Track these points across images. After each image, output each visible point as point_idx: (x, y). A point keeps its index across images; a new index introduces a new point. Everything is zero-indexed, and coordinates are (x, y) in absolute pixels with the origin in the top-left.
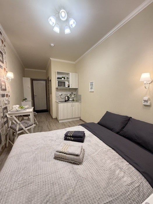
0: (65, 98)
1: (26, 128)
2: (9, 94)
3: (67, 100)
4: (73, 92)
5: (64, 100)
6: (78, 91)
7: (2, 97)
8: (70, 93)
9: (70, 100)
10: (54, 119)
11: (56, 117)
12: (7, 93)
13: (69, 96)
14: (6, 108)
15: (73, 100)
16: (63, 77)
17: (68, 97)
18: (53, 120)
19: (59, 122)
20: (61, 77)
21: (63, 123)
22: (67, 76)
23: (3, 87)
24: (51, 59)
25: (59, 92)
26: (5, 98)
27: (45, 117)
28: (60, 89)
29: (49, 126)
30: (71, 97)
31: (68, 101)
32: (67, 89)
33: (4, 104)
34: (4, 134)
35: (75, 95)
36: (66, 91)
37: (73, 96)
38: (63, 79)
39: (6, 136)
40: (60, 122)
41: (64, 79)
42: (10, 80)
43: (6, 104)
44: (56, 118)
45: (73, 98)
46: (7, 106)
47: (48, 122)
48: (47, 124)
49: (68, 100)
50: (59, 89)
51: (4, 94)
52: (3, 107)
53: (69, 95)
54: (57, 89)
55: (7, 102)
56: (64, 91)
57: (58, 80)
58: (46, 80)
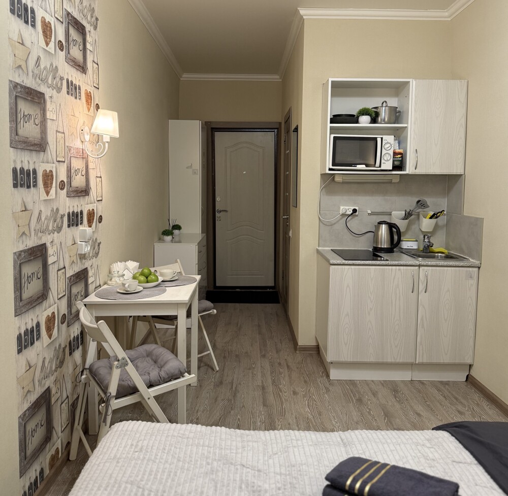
0: (375, 233)
1: (150, 386)
2: (100, 209)
3: (384, 243)
4: (429, 200)
5: (364, 245)
6: (461, 195)
7: (69, 226)
8: (409, 202)
9: (406, 245)
10: (305, 349)
11: (314, 343)
12: (90, 207)
13: (402, 225)
14: (82, 276)
15: (427, 252)
16: (364, 112)
17: (391, 226)
18: (299, 356)
19: (328, 376)
20: (355, 113)
21: (352, 383)
22: (393, 102)
23: (78, 181)
24: (302, 12)
25: (336, 199)
26: (81, 228)
27: (260, 333)
28: (343, 183)
29: (270, 389)
30: (415, 227)
31: (389, 250)
32: (390, 182)
33: (74, 258)
34: (65, 396)
35: (442, 220)
36: (384, 193)
37: (426, 224)
38: (365, 121)
39: (73, 407)
40: (335, 374)
41: (374, 120)
42: (107, 145)
43: (83, 257)
44: (317, 349)
45: (425, 235)
46: (87, 264)
47: (272, 365)
48: (263, 375)
49: (394, 246)
50: (337, 179)
51: (77, 210)
52: (70, 273)
53: (397, 217)
54: (328, 180)
55: (86, 249)
56: (372, 193)
57: (333, 130)
58: (279, 129)
